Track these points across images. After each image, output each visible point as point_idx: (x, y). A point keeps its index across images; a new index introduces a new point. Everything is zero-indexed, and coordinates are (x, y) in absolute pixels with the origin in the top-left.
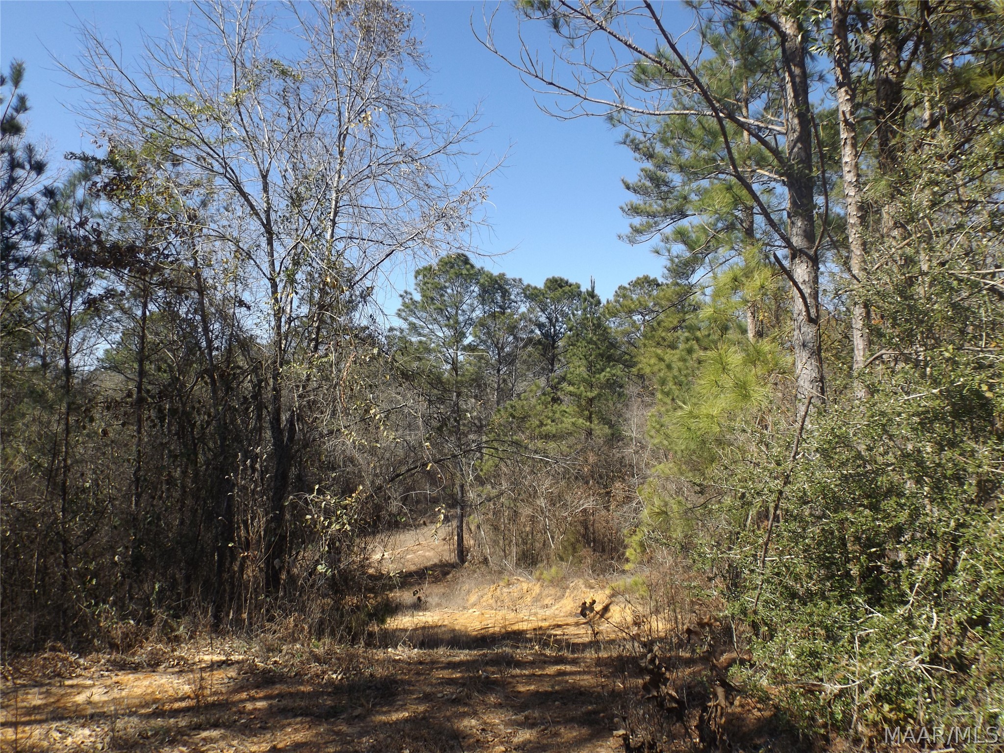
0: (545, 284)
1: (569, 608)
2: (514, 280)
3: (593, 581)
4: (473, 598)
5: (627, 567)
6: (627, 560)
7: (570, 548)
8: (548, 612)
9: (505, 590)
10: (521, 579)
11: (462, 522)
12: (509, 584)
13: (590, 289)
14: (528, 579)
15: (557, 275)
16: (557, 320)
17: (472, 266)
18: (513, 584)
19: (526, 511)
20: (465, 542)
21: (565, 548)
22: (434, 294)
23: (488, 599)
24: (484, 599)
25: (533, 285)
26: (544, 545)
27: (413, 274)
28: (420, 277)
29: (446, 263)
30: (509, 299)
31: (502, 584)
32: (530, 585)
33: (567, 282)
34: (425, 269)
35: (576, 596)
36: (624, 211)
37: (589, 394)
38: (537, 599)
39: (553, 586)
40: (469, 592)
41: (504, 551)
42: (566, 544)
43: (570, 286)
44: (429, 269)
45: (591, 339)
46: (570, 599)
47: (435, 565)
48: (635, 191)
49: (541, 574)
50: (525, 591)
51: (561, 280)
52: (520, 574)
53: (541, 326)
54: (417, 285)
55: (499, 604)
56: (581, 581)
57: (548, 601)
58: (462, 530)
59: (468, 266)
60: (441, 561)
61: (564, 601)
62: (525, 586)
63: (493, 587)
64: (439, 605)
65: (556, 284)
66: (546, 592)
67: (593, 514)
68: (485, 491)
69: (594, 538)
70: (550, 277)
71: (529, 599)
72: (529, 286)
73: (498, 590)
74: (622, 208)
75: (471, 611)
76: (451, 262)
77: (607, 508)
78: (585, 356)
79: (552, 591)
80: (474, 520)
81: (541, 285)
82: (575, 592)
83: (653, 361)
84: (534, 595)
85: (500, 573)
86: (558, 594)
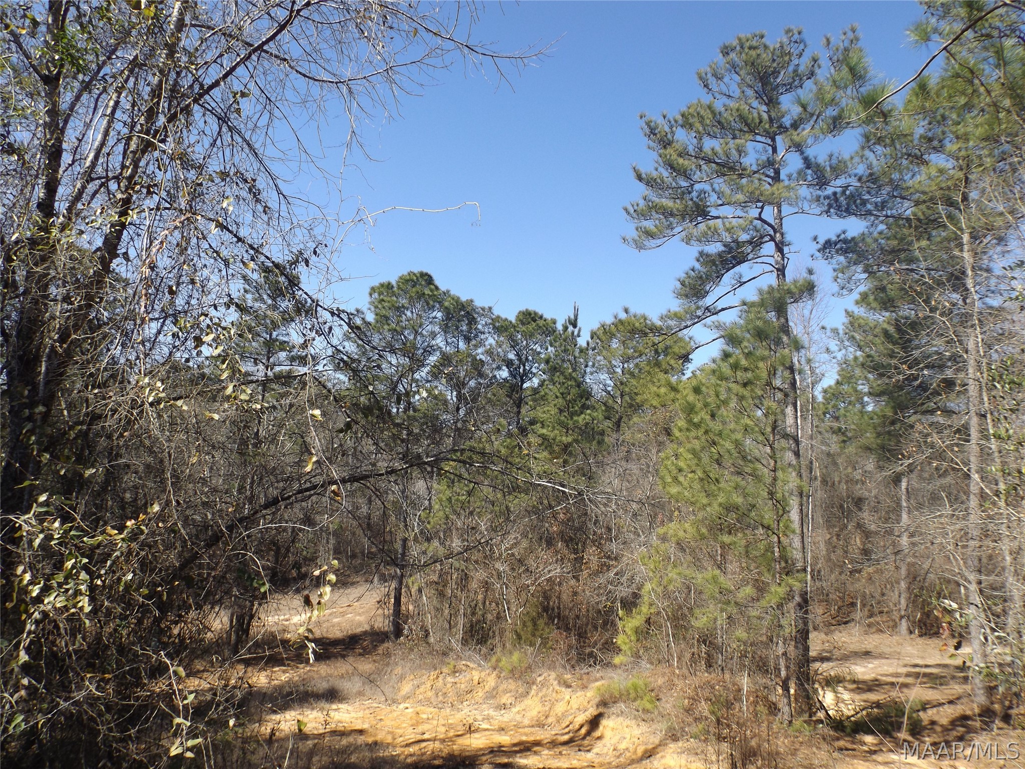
0: (518, 317)
1: (534, 713)
2: (483, 309)
3: (569, 676)
4: (406, 688)
5: (617, 660)
6: (619, 650)
7: (529, 624)
8: (506, 717)
9: (450, 679)
10: (472, 665)
11: (401, 583)
12: (455, 672)
13: (572, 317)
14: (480, 665)
15: (532, 308)
16: (527, 359)
17: (437, 288)
18: (460, 671)
19: (479, 575)
20: (403, 608)
21: (524, 624)
22: (390, 314)
23: (426, 691)
24: (422, 689)
25: (503, 316)
26: (498, 618)
27: (368, 290)
28: (376, 295)
29: (407, 281)
30: (476, 329)
31: (445, 670)
32: (483, 674)
33: (541, 317)
34: (382, 285)
35: (545, 696)
36: (628, 213)
37: (564, 438)
38: (492, 695)
39: (516, 680)
40: (402, 678)
41: (450, 623)
42: (526, 619)
43: (545, 320)
44: (389, 286)
45: (570, 374)
46: (537, 699)
47: (365, 633)
48: (648, 183)
49: (499, 660)
50: (476, 682)
51: (536, 313)
52: (469, 659)
53: (509, 364)
54: (372, 303)
55: (441, 698)
56: (553, 675)
57: (506, 699)
58: (400, 594)
59: (432, 287)
60: (372, 627)
61: (528, 702)
62: (476, 675)
63: (433, 674)
64: (360, 694)
65: (529, 317)
66: (504, 686)
67: (560, 584)
68: (431, 549)
69: (559, 614)
70: (523, 309)
71: (480, 694)
72: (498, 317)
73: (440, 679)
74: (626, 210)
75: (402, 706)
76: (413, 281)
77: (576, 578)
78: (562, 394)
79: (511, 685)
80: (415, 581)
81: (512, 318)
82: (545, 690)
83: (663, 390)
84: (487, 688)
85: (445, 654)
86: (521, 690)
